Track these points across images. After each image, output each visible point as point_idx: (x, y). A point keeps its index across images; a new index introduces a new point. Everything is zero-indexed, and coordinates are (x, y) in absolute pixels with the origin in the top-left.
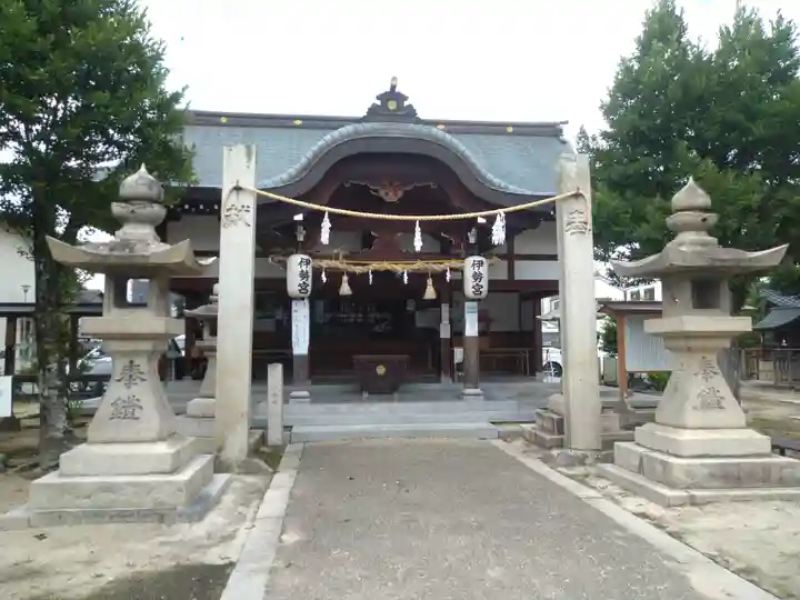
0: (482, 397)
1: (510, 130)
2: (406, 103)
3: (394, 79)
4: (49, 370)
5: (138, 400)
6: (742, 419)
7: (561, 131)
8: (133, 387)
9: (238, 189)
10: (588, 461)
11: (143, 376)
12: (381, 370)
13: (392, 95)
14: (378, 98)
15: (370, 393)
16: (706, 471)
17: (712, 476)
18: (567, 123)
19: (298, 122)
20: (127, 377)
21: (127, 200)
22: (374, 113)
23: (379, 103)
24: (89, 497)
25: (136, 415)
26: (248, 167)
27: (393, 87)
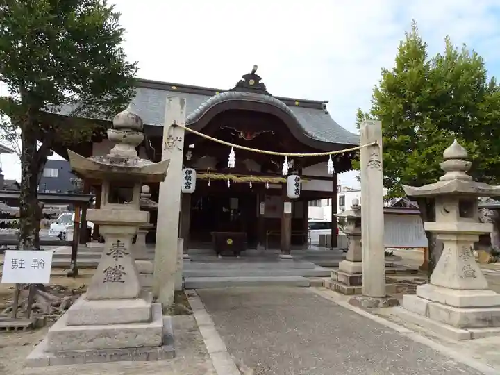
0: (292, 260)
1: (297, 103)
2: (260, 82)
3: (256, 66)
4: (29, 239)
5: (123, 268)
6: (485, 284)
7: (325, 106)
8: (119, 259)
9: (175, 126)
10: (381, 304)
11: (126, 251)
12: (230, 242)
13: (253, 76)
14: (244, 77)
15: (222, 255)
16: (474, 317)
17: (478, 320)
18: (327, 102)
19: (174, 88)
20: (115, 252)
21: (118, 128)
22: (240, 86)
23: (243, 79)
24: (91, 340)
25: (122, 280)
26: (182, 113)
27: (254, 71)
